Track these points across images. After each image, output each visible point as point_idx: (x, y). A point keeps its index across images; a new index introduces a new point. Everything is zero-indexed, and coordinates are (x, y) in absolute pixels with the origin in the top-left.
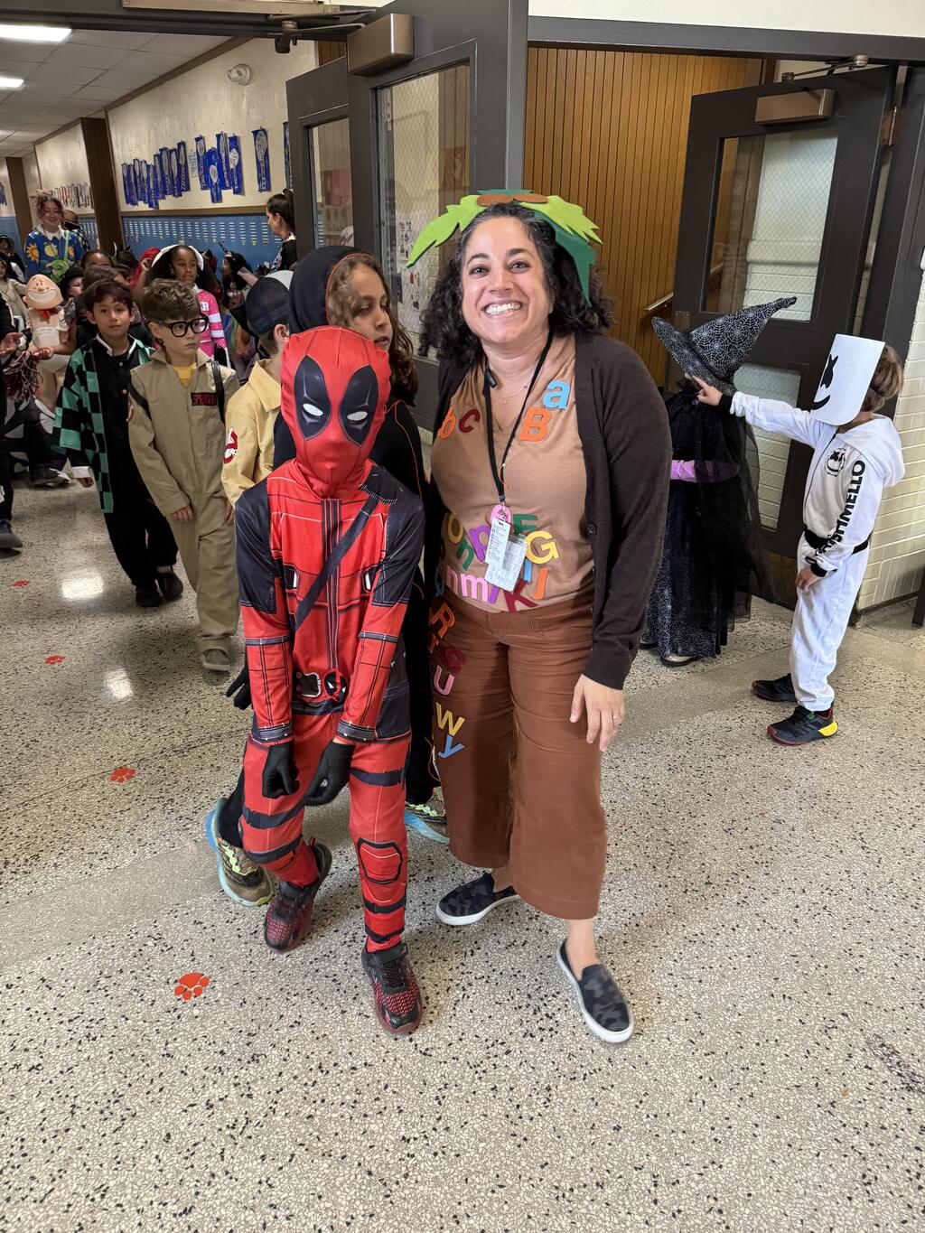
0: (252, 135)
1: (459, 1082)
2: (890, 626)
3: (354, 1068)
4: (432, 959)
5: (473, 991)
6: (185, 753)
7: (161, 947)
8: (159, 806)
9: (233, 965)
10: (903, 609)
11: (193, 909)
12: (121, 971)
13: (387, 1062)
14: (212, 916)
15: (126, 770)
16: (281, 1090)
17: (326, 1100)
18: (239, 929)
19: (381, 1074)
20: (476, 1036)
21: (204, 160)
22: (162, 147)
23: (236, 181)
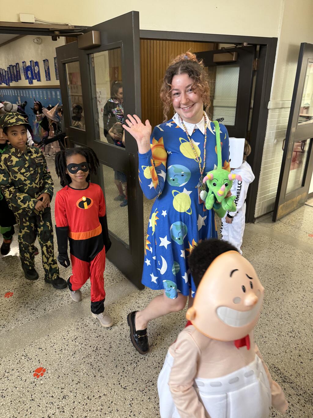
0: (43, 62)
1: (137, 397)
2: (266, 222)
3: (100, 397)
4: (125, 353)
5: (140, 363)
6: (31, 285)
7: (27, 359)
8: (23, 306)
9: (54, 363)
10: (269, 216)
11: (38, 343)
12: (13, 370)
13: (112, 393)
14: (45, 345)
15: (10, 293)
16: (75, 408)
17: (91, 410)
18: (55, 349)
19: (110, 398)
20: (142, 380)
21: (26, 69)
22: (10, 65)
23: (38, 77)
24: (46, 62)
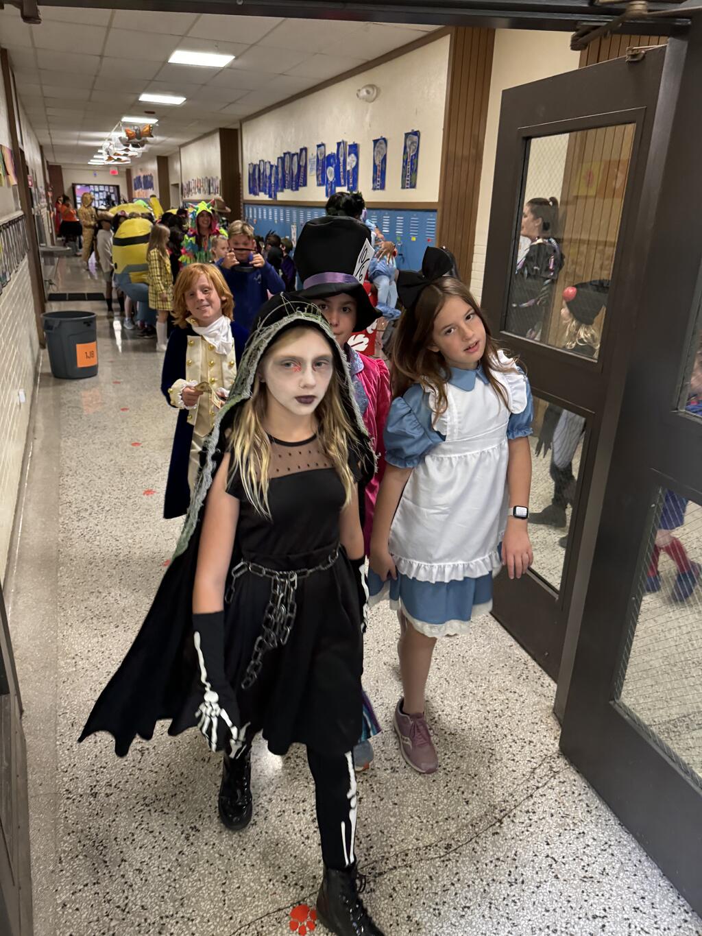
0: (372, 143)
21: (323, 163)
22: (285, 151)
23: (351, 181)
24: (381, 143)
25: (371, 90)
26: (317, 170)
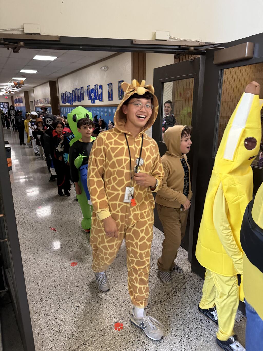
0: (107, 85)
21: (90, 92)
22: (75, 88)
23: (100, 98)
24: (110, 85)
25: (105, 67)
26: (88, 94)
